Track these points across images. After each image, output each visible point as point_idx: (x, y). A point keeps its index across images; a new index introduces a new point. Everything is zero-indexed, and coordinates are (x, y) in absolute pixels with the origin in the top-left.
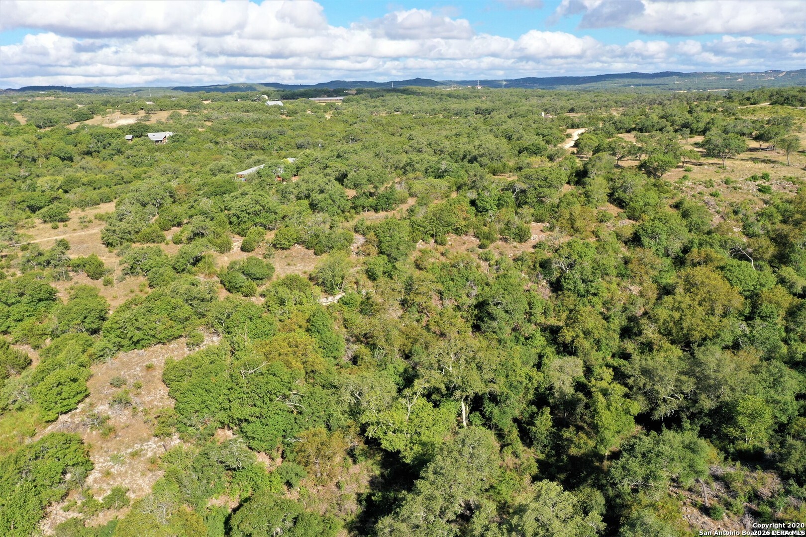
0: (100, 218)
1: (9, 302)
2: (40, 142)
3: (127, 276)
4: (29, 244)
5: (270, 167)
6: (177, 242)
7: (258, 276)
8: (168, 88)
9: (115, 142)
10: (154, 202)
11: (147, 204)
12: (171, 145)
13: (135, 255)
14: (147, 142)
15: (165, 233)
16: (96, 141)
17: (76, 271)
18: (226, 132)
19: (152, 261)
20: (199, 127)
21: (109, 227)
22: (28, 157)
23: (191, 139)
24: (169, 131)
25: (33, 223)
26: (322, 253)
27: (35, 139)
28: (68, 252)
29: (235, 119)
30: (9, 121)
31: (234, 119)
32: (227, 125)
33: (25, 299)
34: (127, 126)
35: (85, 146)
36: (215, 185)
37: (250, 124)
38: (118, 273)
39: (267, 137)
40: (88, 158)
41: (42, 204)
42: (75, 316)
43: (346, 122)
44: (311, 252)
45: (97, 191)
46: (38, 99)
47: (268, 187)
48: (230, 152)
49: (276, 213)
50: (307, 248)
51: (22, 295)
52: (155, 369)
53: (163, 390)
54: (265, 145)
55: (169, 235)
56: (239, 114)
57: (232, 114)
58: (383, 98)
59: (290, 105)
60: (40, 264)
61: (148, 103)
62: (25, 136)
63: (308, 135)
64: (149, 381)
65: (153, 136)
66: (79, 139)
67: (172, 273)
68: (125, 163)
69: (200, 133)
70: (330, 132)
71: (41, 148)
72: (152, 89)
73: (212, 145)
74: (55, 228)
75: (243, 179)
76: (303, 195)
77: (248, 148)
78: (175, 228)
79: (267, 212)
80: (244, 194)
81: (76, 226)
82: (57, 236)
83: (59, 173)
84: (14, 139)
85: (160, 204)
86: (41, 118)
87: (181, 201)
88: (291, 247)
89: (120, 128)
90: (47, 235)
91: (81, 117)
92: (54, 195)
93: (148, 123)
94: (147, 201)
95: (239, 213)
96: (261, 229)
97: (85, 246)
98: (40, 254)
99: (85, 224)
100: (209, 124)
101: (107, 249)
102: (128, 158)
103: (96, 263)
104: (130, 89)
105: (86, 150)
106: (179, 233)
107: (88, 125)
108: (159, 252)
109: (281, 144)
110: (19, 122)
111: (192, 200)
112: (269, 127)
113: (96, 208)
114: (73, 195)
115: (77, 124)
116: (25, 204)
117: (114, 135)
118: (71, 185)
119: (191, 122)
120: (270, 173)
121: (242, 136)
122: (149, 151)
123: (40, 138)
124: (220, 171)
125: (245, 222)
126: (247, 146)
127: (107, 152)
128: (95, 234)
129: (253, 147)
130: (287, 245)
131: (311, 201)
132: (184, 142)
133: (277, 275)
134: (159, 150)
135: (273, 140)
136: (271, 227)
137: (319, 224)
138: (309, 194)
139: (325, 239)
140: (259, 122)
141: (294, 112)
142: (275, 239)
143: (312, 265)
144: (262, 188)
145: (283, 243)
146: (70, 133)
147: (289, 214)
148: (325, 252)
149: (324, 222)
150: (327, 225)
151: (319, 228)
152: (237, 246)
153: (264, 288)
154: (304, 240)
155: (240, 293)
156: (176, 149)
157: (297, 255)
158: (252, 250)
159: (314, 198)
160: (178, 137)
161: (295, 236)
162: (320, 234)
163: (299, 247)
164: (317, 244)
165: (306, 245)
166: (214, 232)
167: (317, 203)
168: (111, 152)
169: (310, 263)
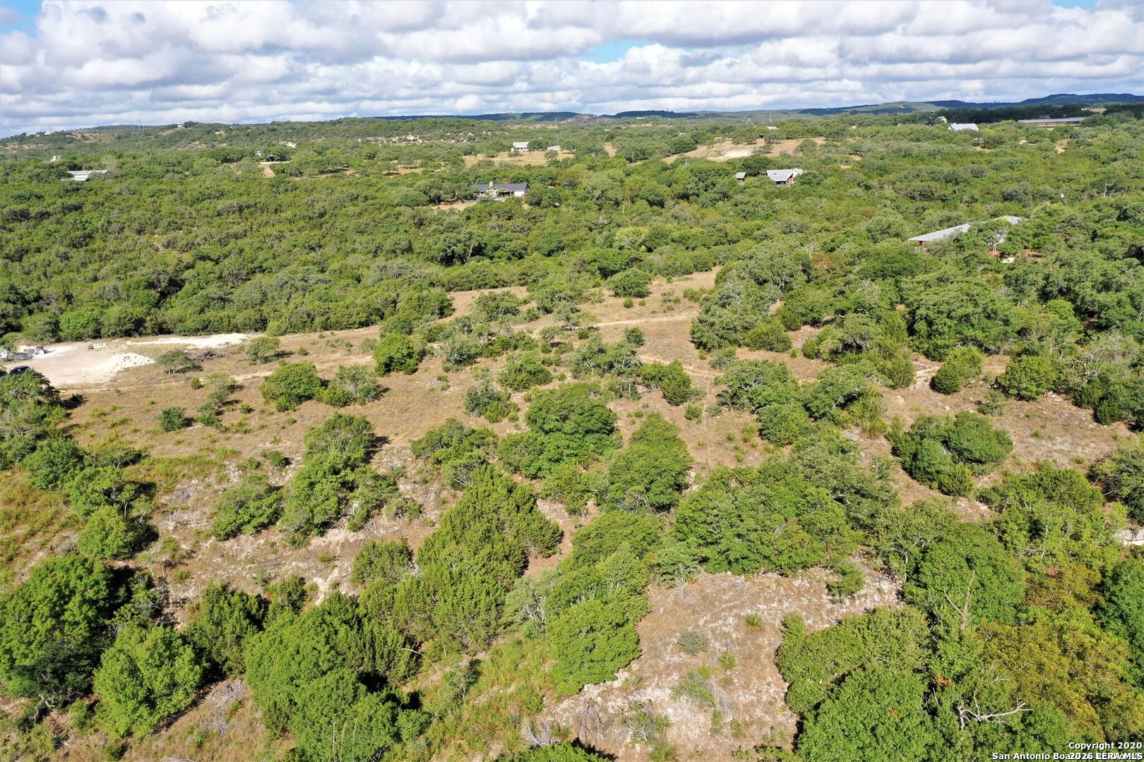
0: (692, 296)
1: (546, 427)
2: (628, 180)
3: (724, 408)
4: (590, 328)
5: (978, 231)
6: (811, 354)
7: (977, 455)
8: (793, 111)
9: (721, 182)
10: (778, 279)
11: (765, 281)
12: (798, 189)
13: (744, 375)
14: (764, 183)
15: (791, 334)
16: (696, 179)
17: (647, 386)
18: (883, 171)
19: (769, 391)
20: (841, 162)
21: (704, 317)
22: (611, 200)
23: (828, 181)
24: (798, 167)
25: (601, 294)
26: (1114, 421)
27: (623, 175)
28: (639, 350)
29: (900, 150)
30: (597, 152)
31: (896, 151)
32: (887, 161)
33: (568, 426)
34: (740, 159)
35: (682, 186)
36: (881, 258)
37: (922, 160)
38: (710, 400)
39: (952, 180)
40: (684, 203)
41: (617, 267)
42: (636, 476)
43: (1096, 157)
44: (1086, 413)
45: (690, 253)
46: (634, 126)
47: (980, 268)
48: (888, 203)
49: (1006, 322)
50: (1076, 404)
51: (565, 418)
52: (762, 630)
53: (774, 687)
54: (948, 192)
55: (797, 340)
56: (905, 144)
57: (894, 144)
59: (989, 130)
60: (598, 366)
61: (770, 128)
62: (611, 172)
63: (1024, 178)
64: (750, 657)
65: (774, 175)
66: (675, 176)
67: (801, 417)
68: (731, 213)
69: (843, 172)
70: (1065, 175)
71: (628, 188)
72: (773, 112)
73: (860, 191)
74: (628, 306)
75: (926, 250)
76: (1055, 290)
77: (919, 198)
78: (807, 328)
79: (988, 318)
80: (943, 280)
81: (655, 306)
82: (629, 319)
83: (644, 222)
84: (597, 174)
85: (786, 283)
86: (634, 148)
87: (819, 281)
88: (1040, 398)
89: (729, 163)
90: (616, 316)
91: (682, 148)
92: (634, 254)
93: (769, 156)
94: (765, 277)
95: (932, 315)
96: (975, 351)
97: (665, 341)
98: (601, 351)
99: (670, 303)
100: (858, 158)
101: (697, 352)
102: (736, 205)
103: (679, 379)
104: (744, 113)
105: (682, 192)
106: (815, 339)
107: (689, 158)
108: (782, 375)
109: (976, 193)
110: (607, 154)
111: (840, 282)
112: (954, 164)
113: (687, 279)
114: (659, 257)
115: (675, 157)
116: (596, 265)
117: (721, 172)
118: (657, 241)
119: (830, 155)
120: (982, 243)
121: (910, 177)
122: (766, 196)
123: (628, 175)
124: (884, 233)
125: (942, 333)
126: (916, 194)
127: (709, 196)
128: (682, 323)
129: (926, 196)
130: (1031, 391)
131: (1079, 303)
132: (818, 184)
133: (1014, 457)
134: (780, 195)
135: (961, 185)
136: (992, 348)
137: (1111, 356)
138: (1069, 289)
139: (1125, 392)
140: (939, 157)
141: (998, 142)
142: (1007, 373)
143: (1093, 445)
144: (968, 269)
145: (1024, 386)
146: (665, 169)
147: (1034, 327)
148: (1121, 418)
149: (1124, 355)
150: (1128, 361)
151: (1112, 367)
152: (923, 379)
153: (986, 482)
154: (1071, 385)
155: (935, 484)
156: (805, 194)
157: (1054, 416)
158: (955, 391)
159: (1088, 298)
160: (810, 177)
161: (1054, 376)
162: (1112, 379)
163: (1058, 399)
164: (1102, 399)
165: (1075, 398)
166: (880, 345)
167: (1096, 308)
168: (714, 196)
169: (1087, 441)
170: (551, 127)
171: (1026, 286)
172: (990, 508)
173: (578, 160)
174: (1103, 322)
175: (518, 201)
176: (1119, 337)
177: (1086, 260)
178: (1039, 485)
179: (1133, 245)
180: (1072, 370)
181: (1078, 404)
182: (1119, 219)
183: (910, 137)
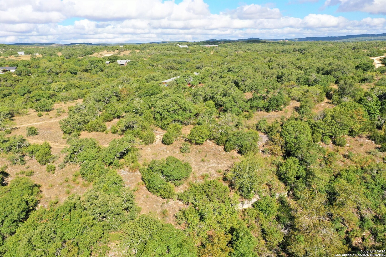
2: (63, 65)
3: (67, 164)
5: (184, 77)
6: (114, 132)
7: (176, 177)
9: (100, 65)
10: (104, 99)
11: (99, 101)
12: (129, 67)
14: (116, 65)
15: (107, 123)
16: (90, 64)
17: (31, 157)
18: (158, 60)
19: (85, 154)
20: (144, 58)
22: (54, 72)
23: (139, 64)
24: (129, 59)
26: (231, 150)
27: (61, 64)
30: (54, 55)
31: (163, 53)
32: (159, 57)
34: (108, 57)
35: (85, 67)
36: (146, 88)
37: (171, 56)
38: (61, 160)
39: (180, 63)
40: (86, 73)
43: (222, 56)
44: (221, 148)
47: (183, 91)
48: (160, 71)
49: (190, 112)
50: (217, 144)
54: (179, 67)
55: (109, 126)
56: (165, 52)
57: (162, 52)
58: (239, 45)
59: (192, 47)
61: (121, 47)
62: (57, 62)
63: (202, 62)
65: (120, 62)
66: (83, 63)
67: (100, 166)
68: (103, 76)
69: (145, 61)
70: (214, 61)
71: (63, 68)
73: (150, 67)
74: (40, 116)
75: (166, 85)
76: (209, 97)
77: (170, 69)
78: (115, 120)
79: (183, 110)
80: (166, 96)
81: (53, 115)
82: (38, 122)
83: (67, 80)
84: (51, 63)
85: (108, 101)
86: (68, 54)
87: (123, 99)
88: (204, 143)
89: (104, 58)
90: (32, 121)
91: (88, 54)
93: (119, 56)
94: (99, 99)
95: (161, 111)
96: (178, 124)
99: (60, 113)
100: (149, 56)
101: (63, 136)
102: (105, 73)
105: (85, 69)
106: (117, 125)
107: (88, 57)
111: (129, 99)
112: (181, 58)
117: (100, 61)
118: (70, 87)
119: (140, 55)
120: (184, 81)
121: (167, 62)
122: (117, 70)
123: (64, 63)
124: (152, 80)
125: (166, 119)
126: (169, 68)
127: (95, 70)
129: (172, 68)
130: (200, 141)
131: (216, 102)
132: (136, 65)
133: (193, 174)
134: (122, 69)
135: (183, 64)
136: (186, 123)
137: (228, 123)
138: (213, 96)
139: (234, 137)
140: (176, 56)
141: (194, 51)
142: (190, 134)
143: (224, 162)
144: (179, 91)
145: (197, 139)
146: (79, 61)
147: (201, 113)
148: (234, 149)
149: (232, 122)
150: (234, 124)
151: (229, 127)
152: (159, 139)
153: (182, 189)
154: (215, 137)
155: (159, 194)
156: (131, 68)
157: (209, 151)
158: (171, 143)
159: (219, 100)
160: (133, 62)
161: (208, 133)
162: (229, 132)
163: (211, 142)
164: (226, 141)
165: (217, 141)
166: (141, 126)
167: (222, 103)
168: (97, 70)
169: (222, 160)
170: (41, 47)
171: (198, 97)
172: (183, 203)
173: (43, 57)
174: (225, 109)
175: (11, 74)
176: (230, 115)
177: (218, 85)
178: (203, 189)
179: (233, 80)
180: (214, 130)
181: (218, 144)
182: (228, 71)
183: (167, 49)
